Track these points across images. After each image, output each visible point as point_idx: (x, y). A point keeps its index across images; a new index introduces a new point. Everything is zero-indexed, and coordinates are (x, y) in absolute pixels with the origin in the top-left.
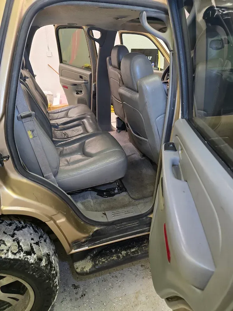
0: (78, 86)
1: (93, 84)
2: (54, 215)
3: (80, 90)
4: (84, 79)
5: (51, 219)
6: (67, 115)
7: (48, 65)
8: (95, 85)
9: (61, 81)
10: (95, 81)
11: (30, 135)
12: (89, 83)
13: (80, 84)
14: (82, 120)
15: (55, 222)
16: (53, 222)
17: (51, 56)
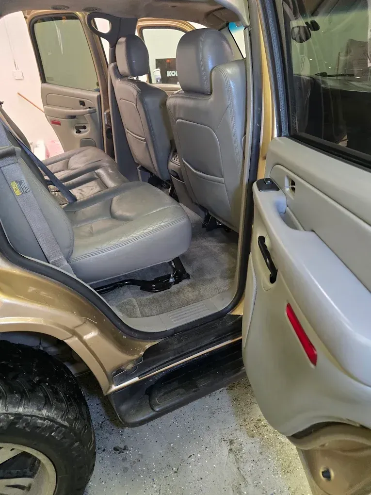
0: (77, 119)
1: (104, 113)
2: (77, 327)
3: (82, 125)
4: (87, 105)
5: (74, 333)
6: (66, 167)
7: (18, 93)
8: (108, 114)
9: (48, 114)
10: (107, 107)
11: (16, 189)
12: (97, 113)
13: (83, 115)
14: (96, 171)
15: (81, 338)
16: (77, 339)
17: (22, 78)
